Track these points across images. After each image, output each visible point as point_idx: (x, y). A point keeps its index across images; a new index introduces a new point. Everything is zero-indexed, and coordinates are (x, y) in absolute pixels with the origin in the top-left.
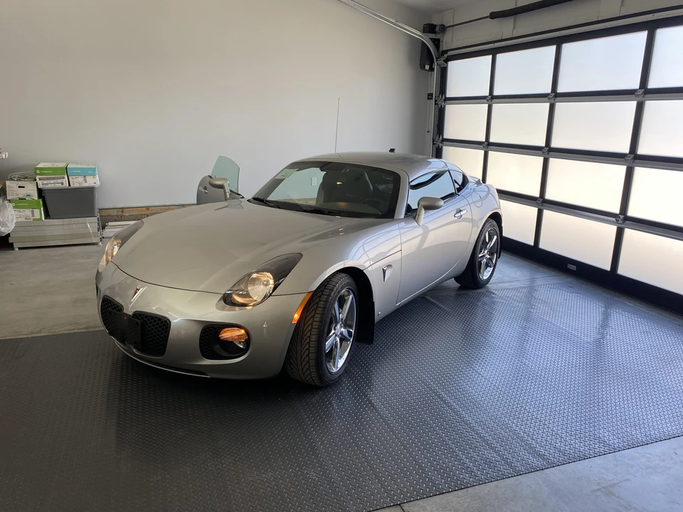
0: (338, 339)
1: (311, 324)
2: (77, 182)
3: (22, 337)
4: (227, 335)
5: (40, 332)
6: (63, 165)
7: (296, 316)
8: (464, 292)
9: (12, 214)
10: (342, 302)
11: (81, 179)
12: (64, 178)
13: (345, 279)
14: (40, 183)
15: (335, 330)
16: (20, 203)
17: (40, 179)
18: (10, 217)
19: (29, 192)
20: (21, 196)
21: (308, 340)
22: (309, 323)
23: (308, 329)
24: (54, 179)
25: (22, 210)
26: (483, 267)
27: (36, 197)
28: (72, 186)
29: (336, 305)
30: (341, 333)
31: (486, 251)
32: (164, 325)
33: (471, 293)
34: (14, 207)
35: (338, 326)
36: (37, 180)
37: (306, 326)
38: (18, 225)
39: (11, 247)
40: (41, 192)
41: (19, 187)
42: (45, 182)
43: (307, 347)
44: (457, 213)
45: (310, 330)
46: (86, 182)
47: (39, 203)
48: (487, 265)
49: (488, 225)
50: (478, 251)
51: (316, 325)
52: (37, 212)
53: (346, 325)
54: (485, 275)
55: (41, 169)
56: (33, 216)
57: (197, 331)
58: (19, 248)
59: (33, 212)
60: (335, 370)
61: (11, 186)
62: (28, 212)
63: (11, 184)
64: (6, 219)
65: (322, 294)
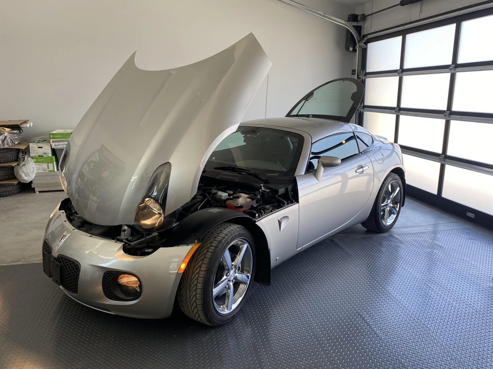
0: (231, 284)
1: (198, 273)
4: (125, 280)
5: (18, 261)
6: (70, 131)
7: (183, 266)
8: (368, 235)
9: (34, 167)
10: (234, 251)
14: (53, 144)
15: (227, 276)
16: (40, 159)
17: (53, 142)
18: (32, 169)
19: (46, 151)
20: (40, 154)
21: (195, 288)
22: (196, 272)
23: (195, 278)
24: (63, 141)
25: (40, 164)
26: (386, 213)
27: (50, 155)
29: (227, 254)
30: (235, 278)
31: (389, 201)
32: (76, 268)
33: (376, 237)
34: (35, 162)
35: (232, 272)
36: (51, 142)
37: (194, 274)
38: (38, 175)
39: (33, 190)
40: (54, 151)
41: (39, 147)
42: (57, 144)
43: (194, 293)
44: (359, 169)
45: (197, 279)
47: (52, 158)
48: (391, 213)
49: (390, 179)
50: (381, 201)
51: (202, 274)
52: (51, 165)
53: (242, 270)
54: (389, 221)
55: (54, 134)
56: (48, 168)
57: (100, 275)
58: (39, 192)
59: (48, 165)
60: (226, 312)
62: (45, 166)
63: (33, 146)
64: (29, 171)
65: (211, 245)
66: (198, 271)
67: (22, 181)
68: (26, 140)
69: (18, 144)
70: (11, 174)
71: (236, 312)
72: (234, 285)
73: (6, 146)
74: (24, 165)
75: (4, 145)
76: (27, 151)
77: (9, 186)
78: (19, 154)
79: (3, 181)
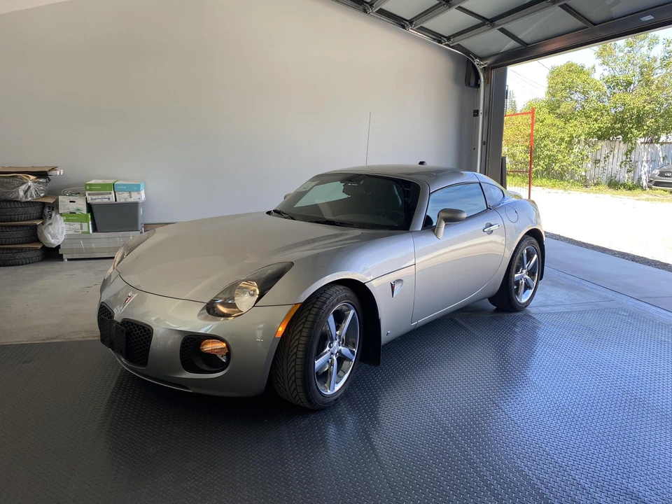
0: (335, 358)
1: (298, 339)
2: (123, 197)
3: (38, 342)
4: (209, 347)
5: (56, 338)
6: (111, 182)
7: (281, 330)
8: (498, 315)
9: (63, 228)
10: (340, 316)
11: (126, 195)
12: (110, 193)
13: (342, 291)
14: (89, 198)
15: (330, 347)
16: (71, 216)
17: (89, 194)
18: (60, 230)
19: (80, 207)
20: (72, 210)
21: (294, 357)
22: (296, 338)
23: (295, 345)
24: (102, 194)
25: (72, 223)
26: (522, 288)
27: (85, 212)
28: (118, 201)
29: (331, 319)
30: (340, 352)
31: (524, 271)
32: (147, 334)
33: (506, 315)
34: (65, 221)
35: (335, 343)
36: (87, 195)
37: (293, 341)
38: (68, 238)
39: (60, 258)
40: (90, 207)
41: (71, 202)
42: (94, 197)
43: (293, 364)
44: (487, 227)
45: (297, 346)
46: (131, 197)
47: (87, 216)
48: (527, 287)
49: (525, 243)
50: (514, 269)
51: (303, 340)
52: (85, 225)
53: (346, 343)
54: (523, 299)
55: (90, 185)
56: (82, 229)
57: (176, 341)
58: (68, 259)
59: (81, 225)
60: (329, 392)
61: (64, 201)
62: (77, 225)
63: (64, 200)
64: (57, 232)
65: (313, 307)
66: (297, 337)
67: (47, 245)
68: (54, 192)
69: (44, 197)
70: (34, 235)
71: (339, 394)
72: (337, 359)
73: (29, 199)
74: (51, 224)
75: (26, 197)
76: (55, 207)
77: (29, 250)
78: (45, 209)
79: (22, 243)
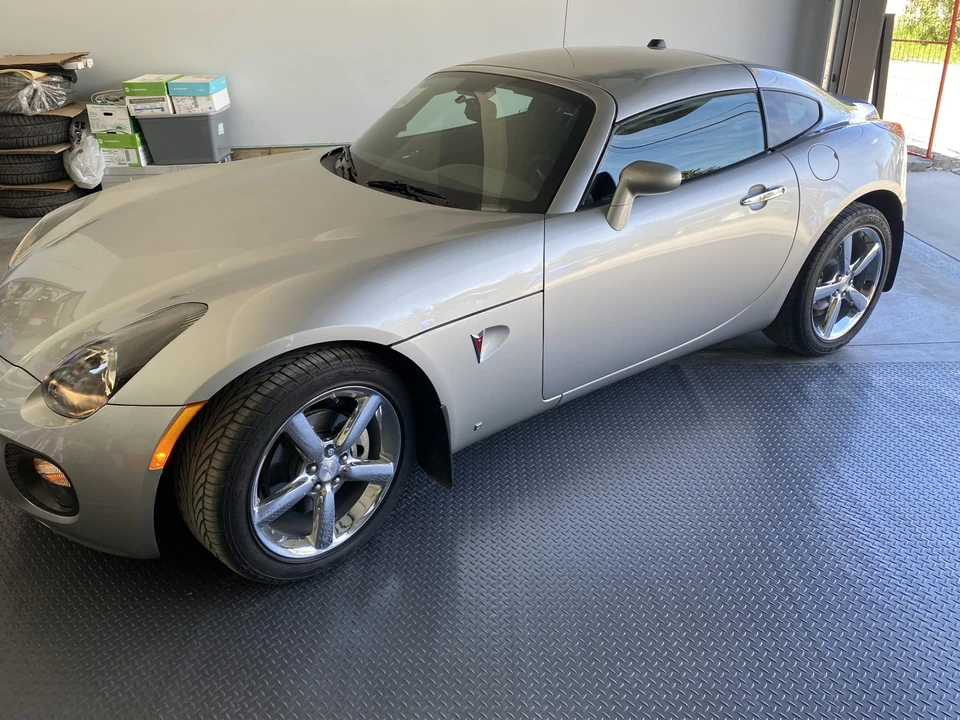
0: (328, 489)
1: (206, 472)
2: (185, 107)
6: (164, 78)
7: (162, 456)
9: (99, 158)
11: (189, 102)
12: (163, 100)
14: (132, 107)
15: (311, 473)
16: (109, 139)
17: (131, 102)
18: (95, 162)
19: (120, 123)
20: (109, 128)
21: (201, 505)
23: (201, 482)
24: (149, 101)
25: (113, 150)
26: (833, 310)
27: (129, 130)
28: (178, 113)
30: (344, 475)
31: (844, 278)
34: (101, 146)
35: (327, 462)
36: (128, 103)
38: (109, 173)
40: (136, 123)
41: (105, 114)
42: (139, 106)
43: (202, 516)
44: (752, 194)
45: (204, 485)
46: (197, 106)
47: (133, 139)
48: (845, 310)
49: (851, 221)
50: (816, 278)
51: (213, 476)
52: (132, 152)
53: (371, 454)
54: (836, 332)
55: (131, 86)
56: (128, 160)
59: (127, 153)
60: (309, 552)
62: (121, 153)
63: (94, 110)
64: (91, 162)
65: (243, 406)
67: (80, 186)
68: (79, 99)
69: (64, 106)
70: (59, 171)
73: (39, 111)
74: (81, 151)
75: (33, 109)
76: (82, 121)
77: (56, 193)
78: (71, 128)
79: (43, 182)
